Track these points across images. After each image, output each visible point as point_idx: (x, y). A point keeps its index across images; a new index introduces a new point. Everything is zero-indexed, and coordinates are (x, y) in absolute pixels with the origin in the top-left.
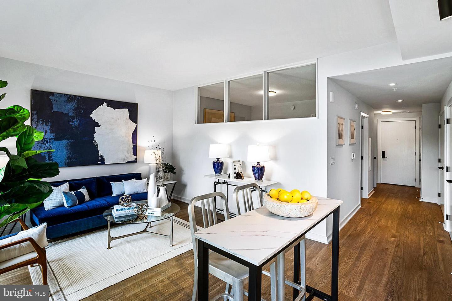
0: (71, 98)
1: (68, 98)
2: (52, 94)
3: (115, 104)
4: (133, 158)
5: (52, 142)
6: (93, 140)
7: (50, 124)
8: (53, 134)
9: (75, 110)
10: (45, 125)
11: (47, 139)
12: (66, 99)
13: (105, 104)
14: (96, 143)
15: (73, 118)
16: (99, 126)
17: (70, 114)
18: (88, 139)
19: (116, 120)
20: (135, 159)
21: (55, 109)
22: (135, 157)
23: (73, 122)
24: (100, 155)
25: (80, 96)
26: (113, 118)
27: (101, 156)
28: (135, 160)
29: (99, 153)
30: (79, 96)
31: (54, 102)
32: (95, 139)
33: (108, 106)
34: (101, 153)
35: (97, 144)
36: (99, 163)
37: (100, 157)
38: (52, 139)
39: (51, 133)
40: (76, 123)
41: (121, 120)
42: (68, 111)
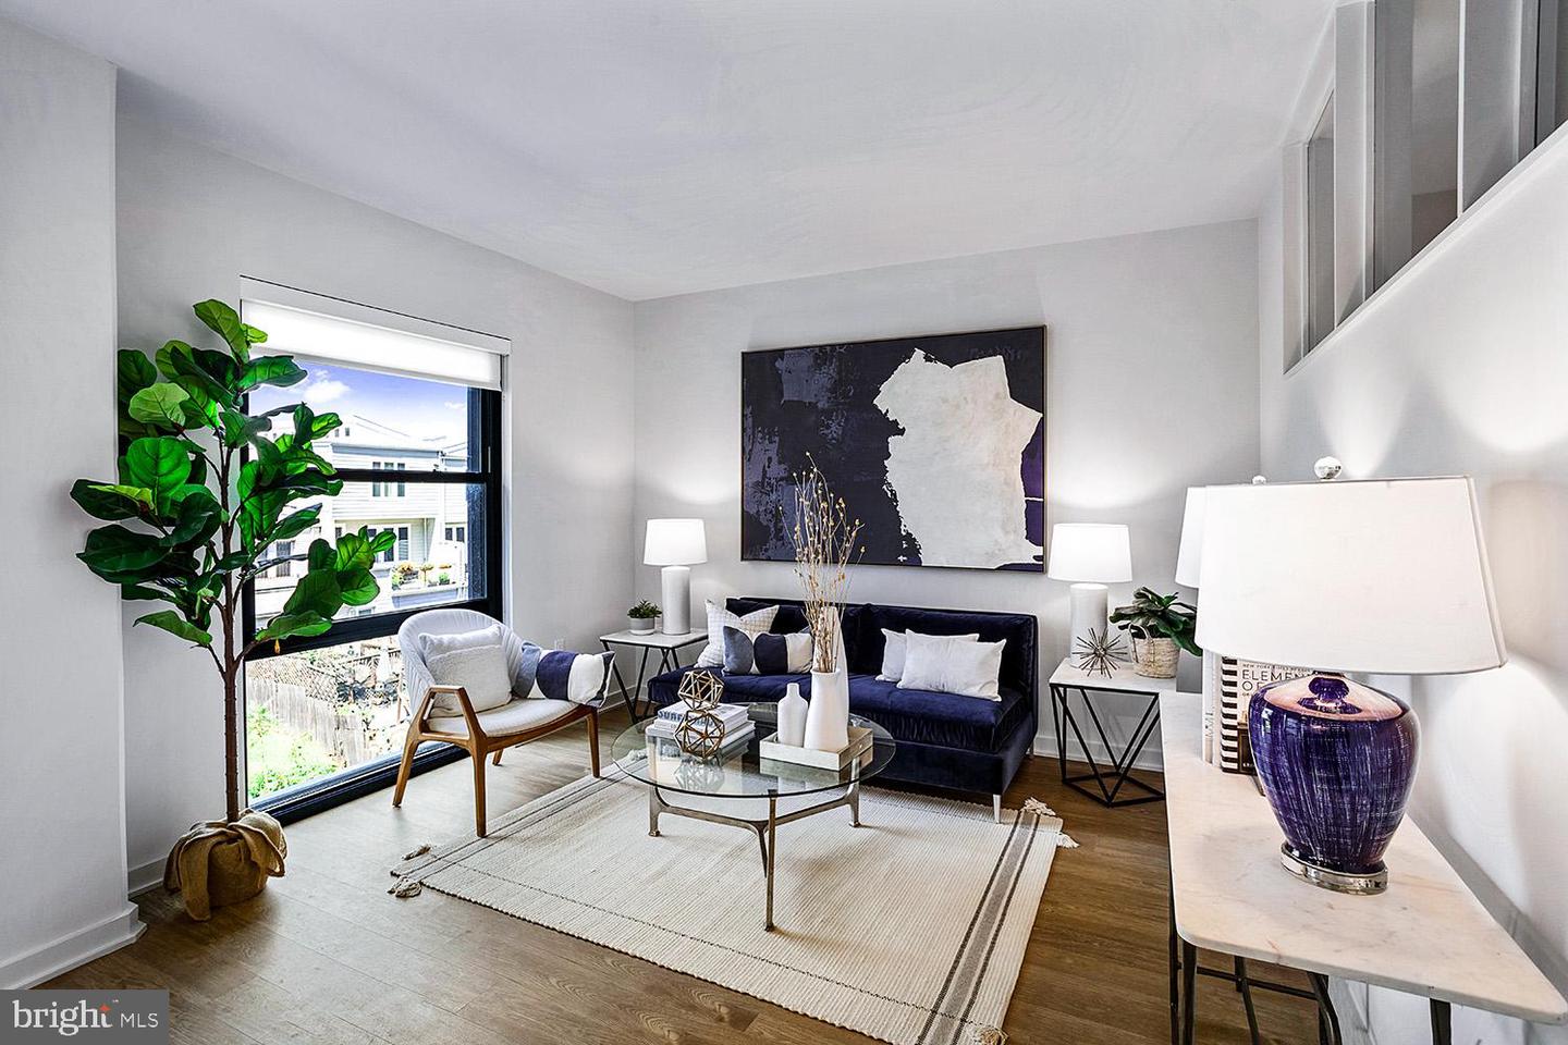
0: (823, 354)
1: (817, 357)
2: (779, 353)
3: (951, 348)
4: (1027, 553)
5: (783, 488)
6: (884, 481)
7: (777, 439)
8: (783, 466)
9: (833, 390)
10: (767, 442)
11: (773, 481)
12: (811, 361)
13: (919, 354)
14: (891, 491)
15: (828, 413)
16: (901, 432)
17: (820, 405)
18: (869, 478)
19: (958, 407)
20: (1034, 557)
21: (789, 395)
22: (1039, 551)
23: (828, 427)
24: (904, 534)
25: (843, 345)
26: (945, 401)
27: (909, 537)
28: (1035, 562)
29: (902, 527)
30: (841, 345)
31: (785, 377)
32: (889, 477)
33: (927, 359)
34: (908, 524)
35: (895, 495)
36: (901, 558)
37: (904, 538)
38: (782, 479)
39: (780, 463)
40: (835, 430)
41: (976, 403)
42: (816, 395)
